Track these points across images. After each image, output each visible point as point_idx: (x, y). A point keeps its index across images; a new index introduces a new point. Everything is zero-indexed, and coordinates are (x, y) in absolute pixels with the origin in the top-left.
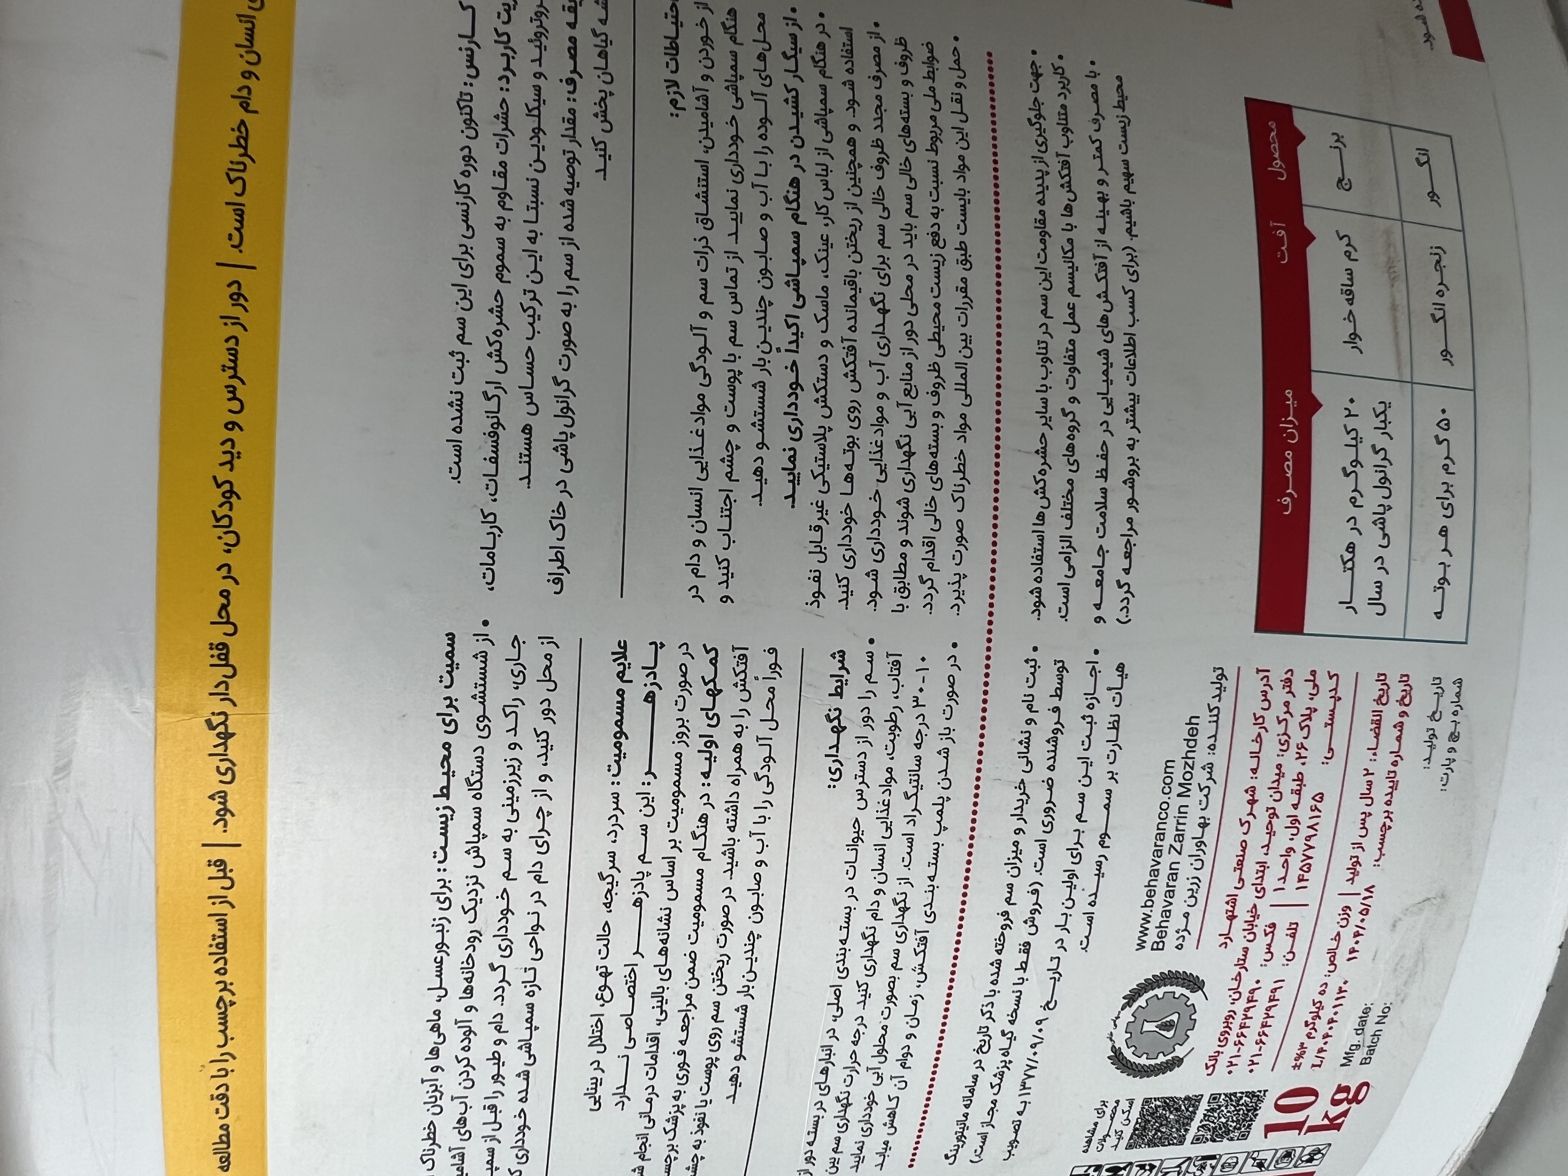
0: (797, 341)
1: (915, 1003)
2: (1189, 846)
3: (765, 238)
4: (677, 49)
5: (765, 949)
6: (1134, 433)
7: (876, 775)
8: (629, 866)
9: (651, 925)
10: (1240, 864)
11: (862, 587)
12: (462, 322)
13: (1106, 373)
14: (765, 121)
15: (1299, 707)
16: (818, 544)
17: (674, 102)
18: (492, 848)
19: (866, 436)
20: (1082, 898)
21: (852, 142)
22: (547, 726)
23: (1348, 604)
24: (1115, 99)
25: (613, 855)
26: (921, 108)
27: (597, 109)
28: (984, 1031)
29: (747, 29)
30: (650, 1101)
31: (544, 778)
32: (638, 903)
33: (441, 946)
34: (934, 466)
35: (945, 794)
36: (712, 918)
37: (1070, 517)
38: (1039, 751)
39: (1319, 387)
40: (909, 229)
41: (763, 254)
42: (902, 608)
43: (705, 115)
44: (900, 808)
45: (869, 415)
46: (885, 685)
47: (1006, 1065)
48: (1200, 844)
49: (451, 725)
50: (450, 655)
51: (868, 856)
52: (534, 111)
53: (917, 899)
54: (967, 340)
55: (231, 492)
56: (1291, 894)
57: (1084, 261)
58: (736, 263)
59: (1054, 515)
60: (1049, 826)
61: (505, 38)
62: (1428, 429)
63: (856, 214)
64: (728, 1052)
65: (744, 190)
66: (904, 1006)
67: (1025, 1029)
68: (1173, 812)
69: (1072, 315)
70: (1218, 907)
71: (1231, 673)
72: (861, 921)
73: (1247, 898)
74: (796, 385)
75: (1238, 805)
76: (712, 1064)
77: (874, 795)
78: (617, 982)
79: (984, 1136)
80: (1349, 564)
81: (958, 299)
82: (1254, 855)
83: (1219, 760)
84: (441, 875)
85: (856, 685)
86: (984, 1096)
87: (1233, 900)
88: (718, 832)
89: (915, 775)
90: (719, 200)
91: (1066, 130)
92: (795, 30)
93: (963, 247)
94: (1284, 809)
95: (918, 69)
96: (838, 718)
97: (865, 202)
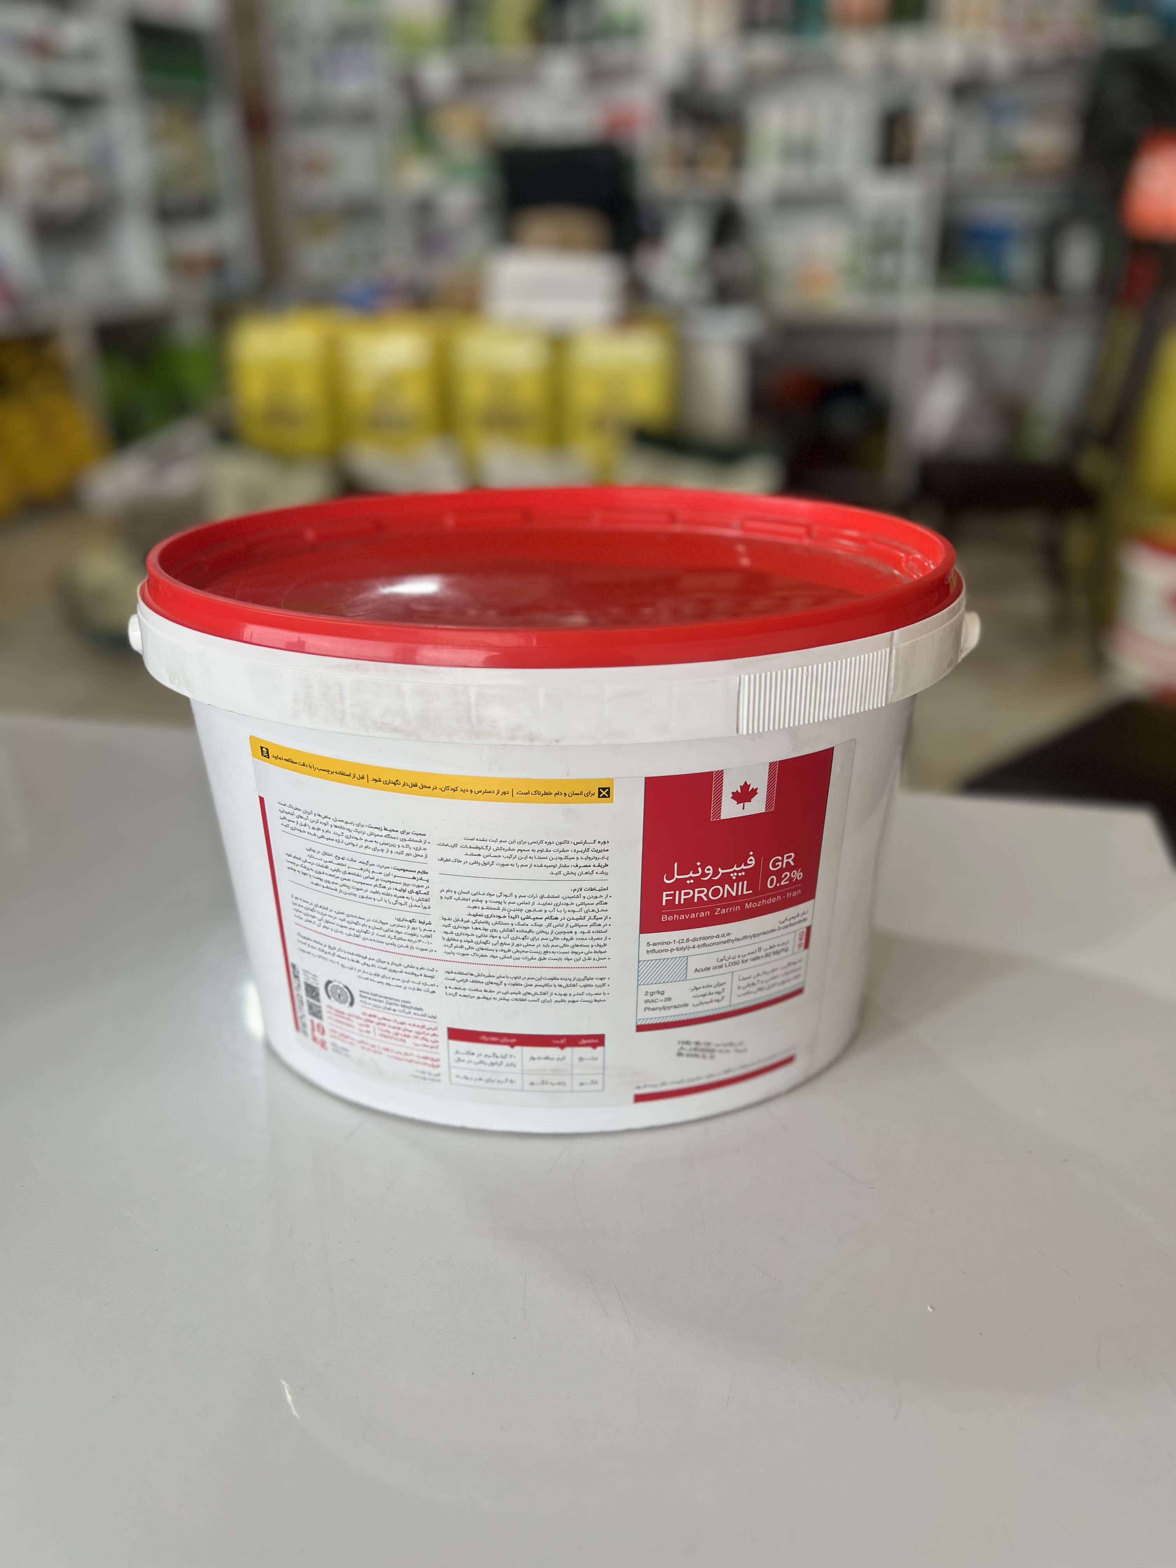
0: (512, 918)
1: (341, 932)
2: (388, 1006)
3: (539, 911)
4: (592, 890)
5: (352, 897)
6: (498, 999)
7: (399, 929)
8: (371, 869)
9: (357, 872)
10: (384, 1019)
11: (449, 930)
12: (506, 842)
13: (514, 993)
14: (574, 911)
15: (428, 1037)
16: (458, 920)
17: (575, 890)
18: (372, 838)
19: (488, 933)
20: (372, 977)
21: (571, 932)
22: (405, 854)
23: (457, 1052)
24: (598, 999)
25: (373, 865)
26: (586, 950)
27: (570, 872)
28: (334, 948)
29: (601, 907)
30: (310, 863)
31: (392, 852)
32: (362, 869)
33: (347, 823)
34: (483, 949)
35: (396, 946)
36: (359, 886)
37: (473, 982)
38: (410, 970)
39: (518, 1049)
40: (547, 946)
41: (535, 910)
42: (444, 939)
43: (573, 897)
44: (392, 935)
45: (494, 934)
46: (424, 934)
47: (326, 953)
48: (389, 1009)
49: (403, 833)
50: (420, 834)
51: (379, 925)
52: (566, 858)
53: (368, 936)
54: (518, 959)
55: (455, 791)
56: (378, 1032)
57: (545, 989)
58: (531, 904)
59: (473, 978)
60: (390, 971)
61: (587, 850)
62: (510, 1077)
63: (550, 933)
64: (325, 885)
65: (553, 906)
66: (340, 929)
67: (336, 959)
68: (397, 1003)
69: (529, 985)
70: (373, 1012)
71: (435, 1020)
72: (362, 922)
73: (376, 1020)
74: (500, 917)
75: (400, 1020)
76: (321, 880)
77: (395, 929)
78: (341, 861)
79: (305, 944)
80: (468, 1053)
81: (530, 957)
82: (387, 1023)
83: (412, 1015)
84: (365, 826)
85: (423, 927)
86: (317, 946)
87: (375, 1016)
88: (381, 890)
89: (401, 939)
90: (549, 900)
91: (585, 986)
92: (604, 919)
93: (545, 959)
94: (400, 1032)
95: (597, 949)
96: (414, 922)
97: (554, 935)
